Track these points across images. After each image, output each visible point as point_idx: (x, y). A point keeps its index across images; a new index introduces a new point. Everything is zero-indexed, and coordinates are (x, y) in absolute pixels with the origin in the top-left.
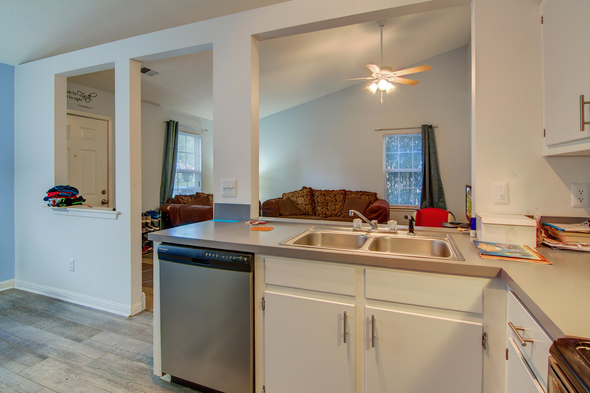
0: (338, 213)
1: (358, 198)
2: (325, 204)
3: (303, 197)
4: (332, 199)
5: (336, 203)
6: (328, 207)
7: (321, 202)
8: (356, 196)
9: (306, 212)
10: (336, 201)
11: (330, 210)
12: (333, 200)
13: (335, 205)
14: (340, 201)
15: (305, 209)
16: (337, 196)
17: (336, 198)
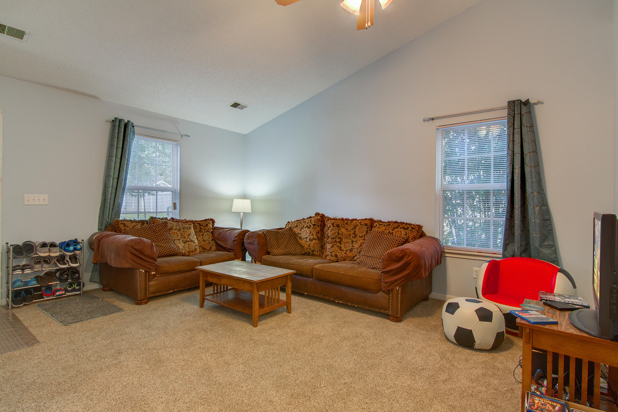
0: (356, 256)
1: (389, 232)
2: (338, 240)
3: (309, 228)
4: (350, 233)
5: (354, 240)
6: (342, 246)
7: (332, 237)
8: (385, 229)
9: (310, 250)
10: (355, 236)
11: (344, 249)
12: (350, 235)
13: (353, 242)
14: (362, 237)
15: (309, 246)
16: (358, 228)
17: (355, 231)
